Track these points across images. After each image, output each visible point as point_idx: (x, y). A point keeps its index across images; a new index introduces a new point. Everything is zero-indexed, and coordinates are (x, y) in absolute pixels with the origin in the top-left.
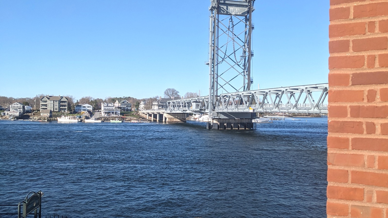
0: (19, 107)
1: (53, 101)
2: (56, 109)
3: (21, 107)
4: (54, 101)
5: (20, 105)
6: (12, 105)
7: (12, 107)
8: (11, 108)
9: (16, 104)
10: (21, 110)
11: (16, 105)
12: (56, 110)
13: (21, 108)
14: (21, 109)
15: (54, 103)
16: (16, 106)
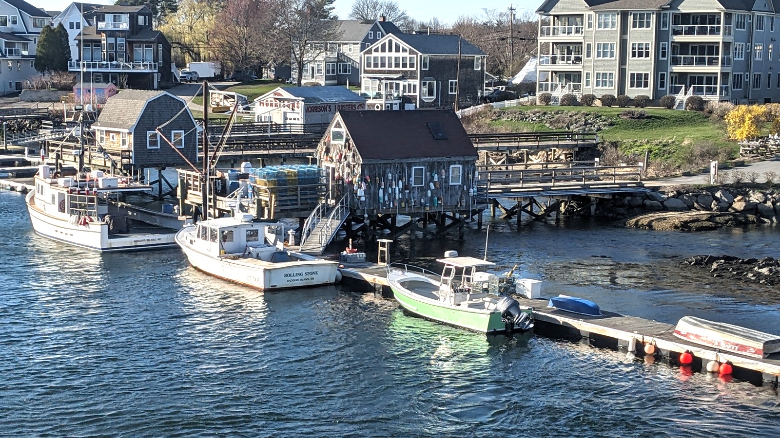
0: (404, 65)
1: (618, 18)
2: (639, 80)
3: (412, 65)
4: (624, 15)
5: (411, 52)
6: (370, 52)
7: (369, 65)
8: (366, 72)
9: (390, 42)
10: (415, 86)
11: (390, 50)
12: (639, 85)
13: (412, 76)
14: (411, 81)
15: (624, 30)
16: (390, 58)
